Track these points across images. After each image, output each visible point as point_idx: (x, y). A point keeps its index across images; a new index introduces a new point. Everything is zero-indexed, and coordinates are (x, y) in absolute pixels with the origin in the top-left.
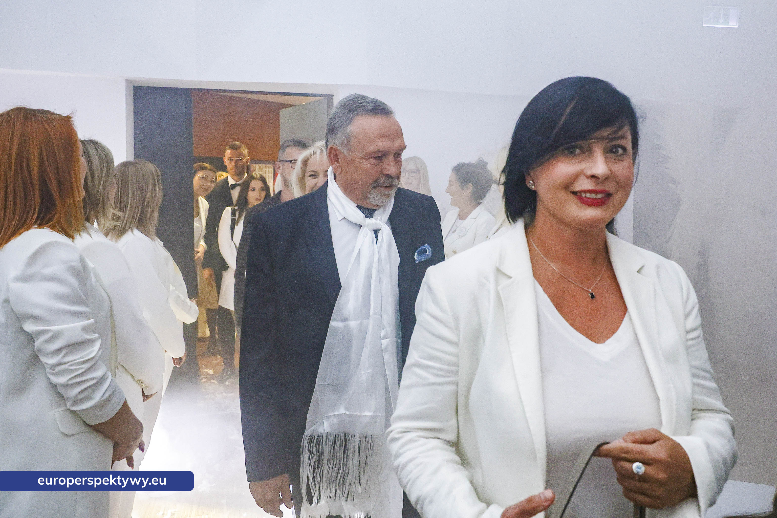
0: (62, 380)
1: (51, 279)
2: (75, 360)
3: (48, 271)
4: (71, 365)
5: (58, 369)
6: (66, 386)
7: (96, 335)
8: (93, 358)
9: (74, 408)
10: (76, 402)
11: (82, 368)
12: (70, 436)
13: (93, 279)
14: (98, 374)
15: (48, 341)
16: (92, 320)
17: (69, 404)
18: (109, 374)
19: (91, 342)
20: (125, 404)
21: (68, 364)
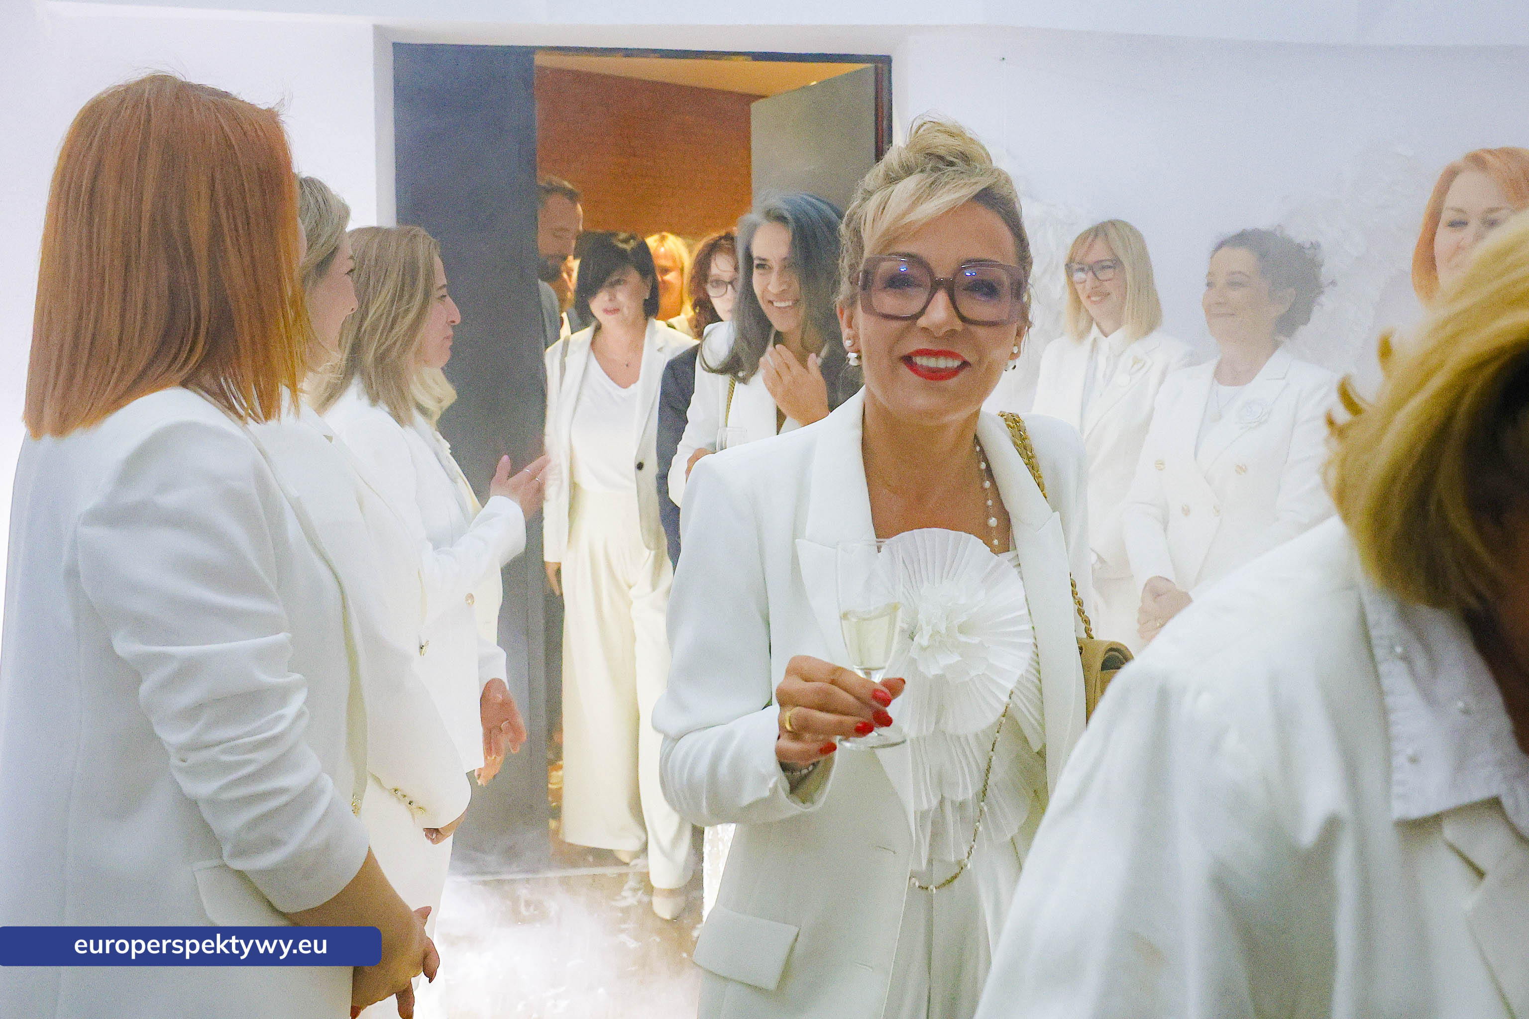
0: (207, 788)
2: (234, 739)
3: (171, 500)
4: (224, 752)
5: (194, 758)
6: (219, 804)
7: (296, 676)
8: (274, 740)
9: (241, 865)
10: (244, 848)
11: (249, 762)
13: (292, 529)
14: (292, 780)
15: (168, 685)
16: (282, 636)
17: (225, 853)
18: (327, 781)
19: (283, 694)
20: (370, 862)
21: (217, 749)
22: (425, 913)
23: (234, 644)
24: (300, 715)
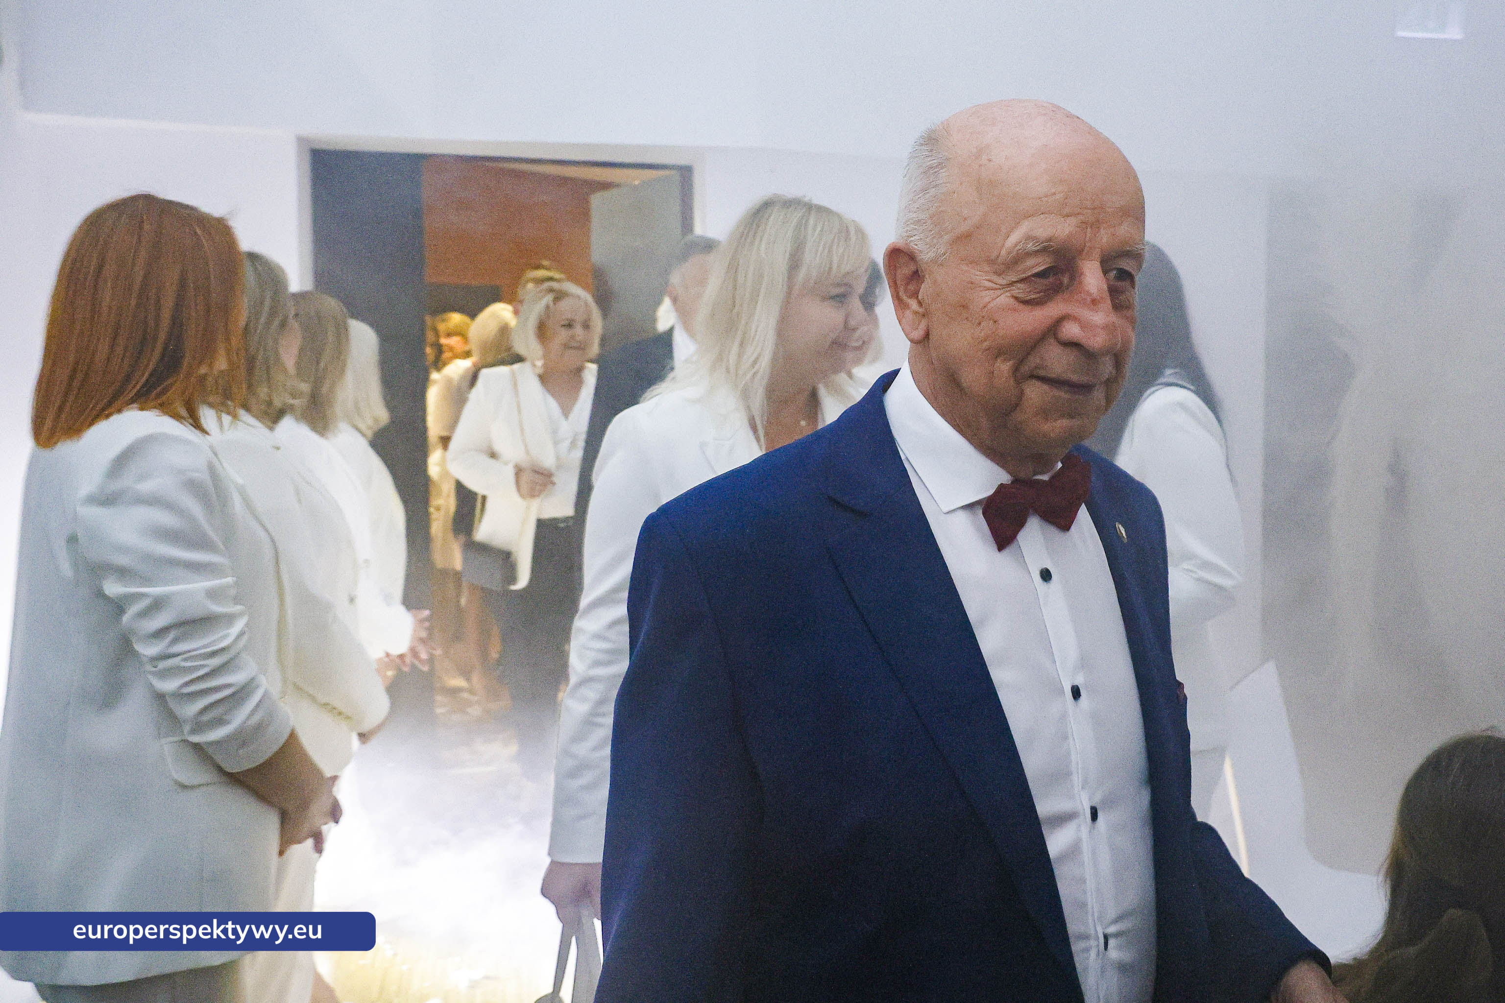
0: (169, 685)
1: (153, 501)
2: (189, 651)
3: (146, 487)
4: (185, 660)
5: (162, 665)
6: (182, 696)
7: (238, 608)
8: (223, 650)
9: (196, 739)
10: (199, 727)
11: (203, 666)
12: (192, 787)
13: (237, 505)
14: (236, 678)
15: (144, 614)
16: (229, 580)
17: (186, 732)
18: (263, 680)
19: (230, 619)
20: (293, 736)
21: (180, 658)
22: (334, 778)
23: (191, 586)
24: (241, 634)
